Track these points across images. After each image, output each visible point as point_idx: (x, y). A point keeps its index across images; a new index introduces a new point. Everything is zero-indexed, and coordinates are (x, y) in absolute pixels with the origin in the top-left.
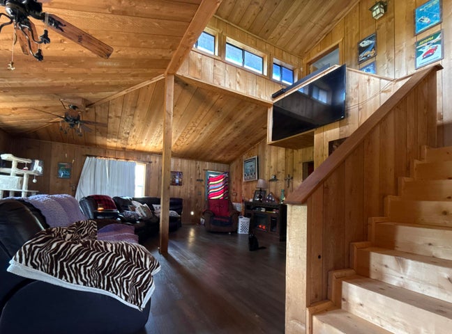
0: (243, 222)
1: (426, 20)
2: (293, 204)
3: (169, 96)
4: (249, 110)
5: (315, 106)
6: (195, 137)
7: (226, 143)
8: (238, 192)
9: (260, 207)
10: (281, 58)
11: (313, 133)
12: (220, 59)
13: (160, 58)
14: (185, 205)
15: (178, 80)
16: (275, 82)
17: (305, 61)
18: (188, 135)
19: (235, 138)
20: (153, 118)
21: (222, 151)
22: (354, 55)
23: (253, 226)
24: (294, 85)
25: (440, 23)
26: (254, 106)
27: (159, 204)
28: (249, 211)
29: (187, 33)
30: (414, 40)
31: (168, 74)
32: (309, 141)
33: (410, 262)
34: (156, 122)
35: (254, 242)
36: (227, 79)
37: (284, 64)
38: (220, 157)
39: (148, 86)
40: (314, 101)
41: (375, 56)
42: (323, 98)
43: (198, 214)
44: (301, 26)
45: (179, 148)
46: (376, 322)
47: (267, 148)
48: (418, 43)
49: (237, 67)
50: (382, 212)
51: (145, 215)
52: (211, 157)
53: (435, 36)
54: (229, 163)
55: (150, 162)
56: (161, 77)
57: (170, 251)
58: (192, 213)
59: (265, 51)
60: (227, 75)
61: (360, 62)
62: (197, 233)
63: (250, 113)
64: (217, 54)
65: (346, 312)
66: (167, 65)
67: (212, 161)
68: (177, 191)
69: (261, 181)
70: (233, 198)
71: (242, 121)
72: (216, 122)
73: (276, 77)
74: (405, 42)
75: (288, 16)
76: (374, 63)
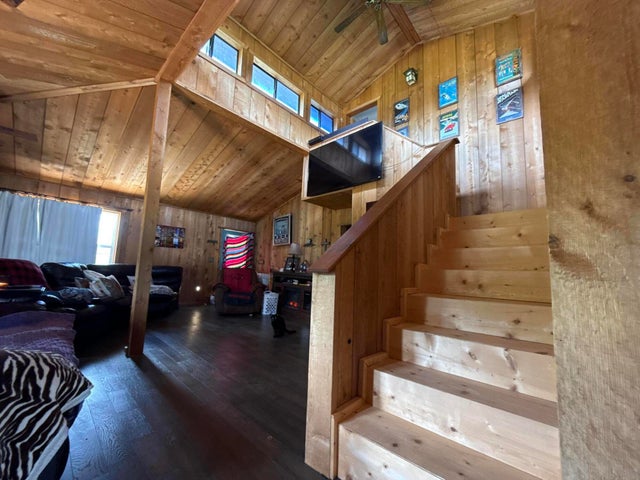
0: (270, 299)
1: (447, 97)
2: (319, 273)
3: (162, 111)
4: (281, 154)
5: (355, 163)
6: (206, 181)
7: (250, 194)
8: (266, 260)
9: (292, 279)
10: (321, 102)
11: (351, 191)
12: (243, 80)
13: (147, 51)
14: (185, 276)
15: (177, 93)
16: (312, 126)
17: (345, 112)
18: (196, 177)
19: (263, 188)
20: (136, 142)
21: (247, 202)
22: (391, 116)
23: (282, 303)
24: (333, 134)
25: (457, 102)
26: (287, 150)
27: (133, 275)
28: (278, 284)
29: (191, 26)
30: (438, 113)
31: (162, 80)
32: (346, 202)
33: (438, 338)
34: (141, 151)
36: (253, 109)
37: (323, 109)
38: (242, 212)
39: (126, 90)
40: (354, 158)
41: (408, 121)
42: (363, 156)
43: (207, 289)
44: (341, 71)
45: (181, 193)
46: (406, 417)
47: (303, 204)
48: (441, 117)
49: (267, 98)
50: (413, 283)
51: (108, 293)
52: (230, 211)
53: (454, 113)
54: (255, 220)
55: (130, 210)
56: (149, 82)
57: (148, 351)
58: (198, 289)
59: (303, 88)
60: (253, 104)
61: (396, 125)
62: (204, 318)
63: (282, 159)
64: (240, 73)
65: (378, 409)
66: (160, 66)
67: (231, 216)
68: (170, 256)
69: (294, 245)
70: (259, 267)
71: (272, 168)
72: (236, 163)
73: (314, 122)
74: (432, 114)
75: (326, 55)
76: (407, 128)
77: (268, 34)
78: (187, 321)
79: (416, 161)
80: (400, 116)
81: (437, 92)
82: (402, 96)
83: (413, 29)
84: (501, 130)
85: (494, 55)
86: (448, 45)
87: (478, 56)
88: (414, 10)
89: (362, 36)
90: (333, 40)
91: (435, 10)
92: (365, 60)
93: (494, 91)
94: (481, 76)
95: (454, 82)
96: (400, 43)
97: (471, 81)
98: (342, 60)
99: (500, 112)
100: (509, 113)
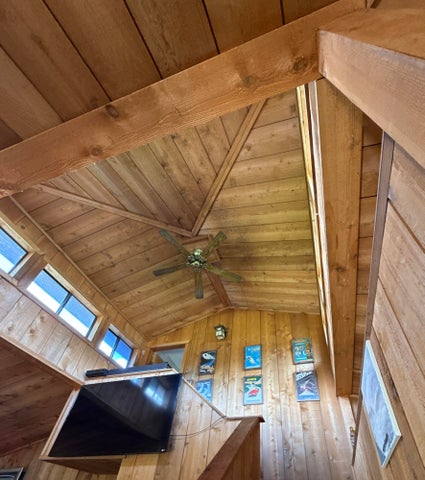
1: (252, 361)
17: (150, 345)
22: (197, 363)
30: (243, 374)
37: (123, 337)
41: (213, 373)
48: (246, 378)
53: (258, 378)
61: (200, 374)
63: (37, 387)
73: (106, 349)
74: (238, 373)
75: (142, 289)
76: (211, 381)
80: (206, 367)
81: (244, 353)
82: (210, 346)
83: (226, 296)
84: (302, 408)
85: (290, 337)
86: (254, 317)
87: (278, 333)
88: (229, 283)
90: (150, 280)
91: (246, 288)
92: (180, 306)
93: (292, 369)
94: (281, 351)
95: (258, 349)
96: (213, 301)
97: (273, 352)
98: (157, 299)
99: (300, 391)
100: (306, 393)
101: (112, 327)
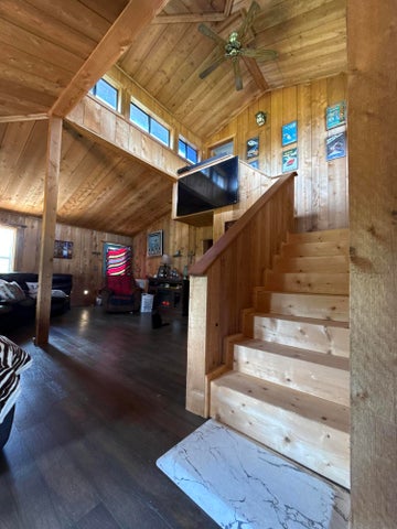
0: (146, 301)
1: (289, 137)
2: (195, 275)
3: (55, 143)
4: (154, 181)
5: (215, 189)
6: (91, 202)
7: (128, 213)
8: (142, 268)
9: (164, 283)
10: (187, 137)
11: (213, 212)
12: (123, 117)
13: (42, 90)
14: (75, 282)
15: (67, 126)
16: (180, 158)
17: (207, 145)
18: (81, 199)
19: (139, 209)
20: (30, 169)
21: (124, 221)
22: (244, 150)
23: (156, 303)
24: (197, 165)
25: (296, 142)
26: (159, 178)
27: (37, 281)
28: (153, 288)
29: (82, 71)
30: (282, 150)
31: (54, 115)
32: (209, 221)
33: (279, 321)
34: (34, 176)
35: (157, 320)
36: (131, 142)
37: (189, 143)
38: (121, 228)
39: (22, 123)
40: (214, 185)
41: (258, 155)
42: (221, 183)
43: (94, 293)
44: (204, 111)
45: (69, 212)
46: (257, 375)
47: (172, 223)
48: (284, 153)
49: (143, 133)
51: (12, 296)
52: (111, 227)
53: (294, 150)
54: (132, 235)
55: (24, 227)
56: (42, 117)
57: (52, 340)
58: (86, 292)
59: (172, 125)
60: (131, 138)
61: (249, 158)
62: (92, 316)
63: (156, 185)
64: (119, 110)
65: (237, 371)
66: (53, 104)
67: (112, 232)
68: (64, 266)
69: (165, 256)
70: (136, 274)
71: (146, 192)
72: (117, 187)
73: (182, 154)
74: (277, 150)
75: (193, 97)
76: (257, 162)
77: (142, 77)
78: (77, 318)
79: (265, 190)
80: (252, 151)
81: (281, 132)
82: (253, 134)
83: (263, 78)
84: (329, 165)
85: (325, 105)
86: (291, 93)
87: (314, 104)
88: (264, 62)
89: (221, 83)
90: (197, 85)
91: (281, 64)
92: (223, 103)
93: (325, 134)
94: (315, 122)
95: (294, 125)
96: (252, 89)
97: (308, 125)
98: (207, 101)
99: (329, 152)
100: (335, 153)
101: (181, 137)
